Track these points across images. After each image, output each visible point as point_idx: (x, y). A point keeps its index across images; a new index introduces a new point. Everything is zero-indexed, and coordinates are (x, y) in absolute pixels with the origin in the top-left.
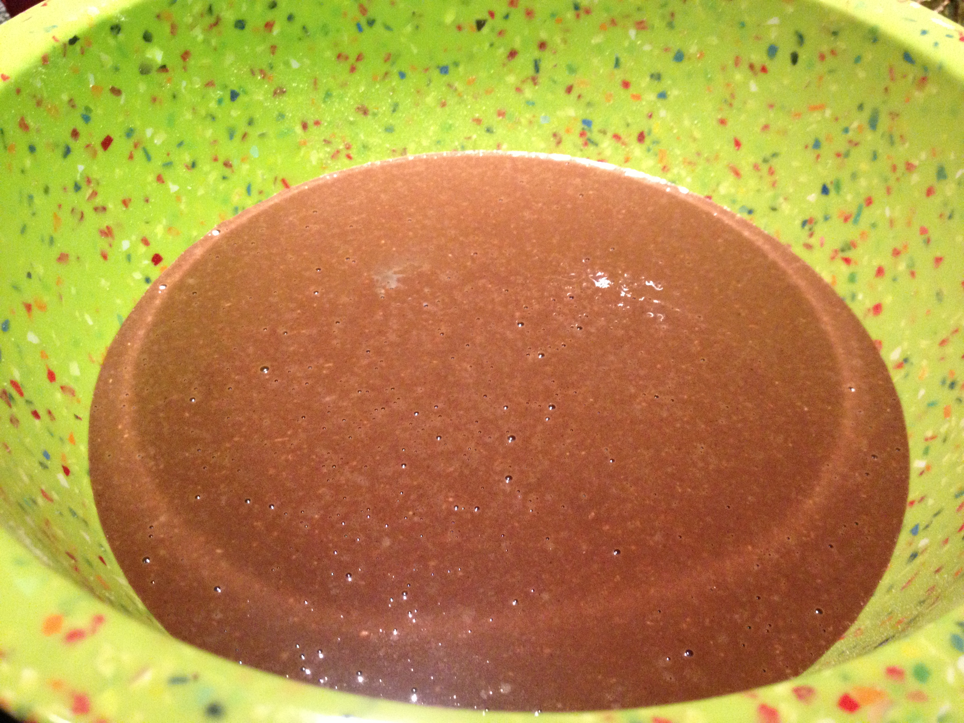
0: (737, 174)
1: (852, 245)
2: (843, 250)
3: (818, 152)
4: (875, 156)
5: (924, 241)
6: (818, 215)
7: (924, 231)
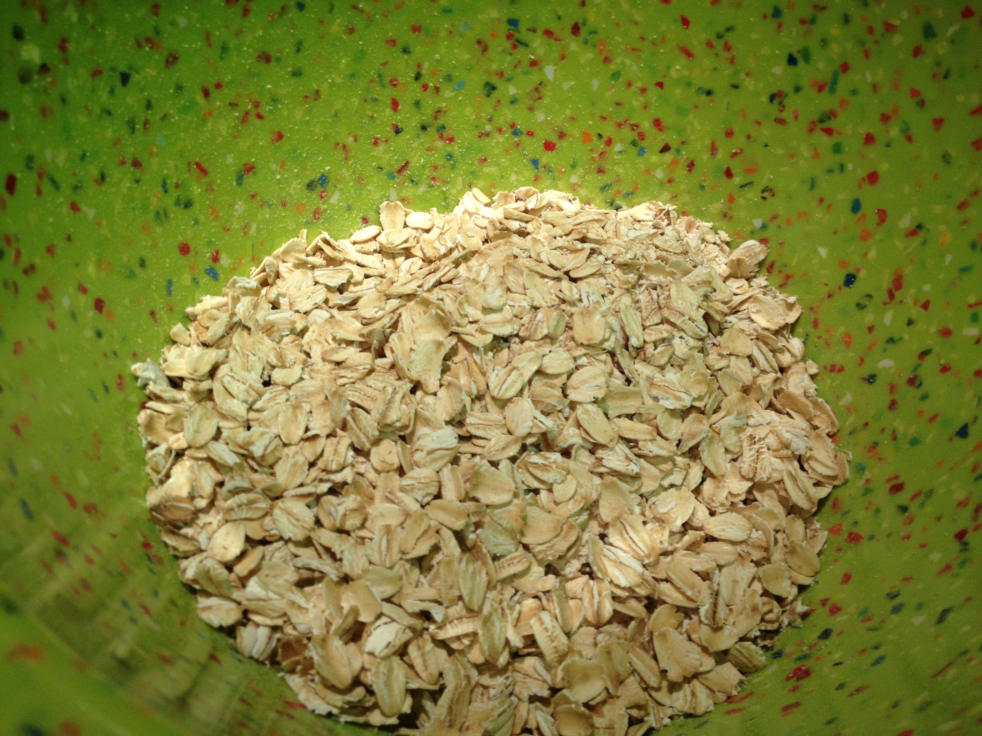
0: (688, 54)
1: (832, 115)
2: (821, 121)
3: (779, 20)
4: (846, 19)
5: (918, 103)
6: (788, 88)
7: (915, 93)
